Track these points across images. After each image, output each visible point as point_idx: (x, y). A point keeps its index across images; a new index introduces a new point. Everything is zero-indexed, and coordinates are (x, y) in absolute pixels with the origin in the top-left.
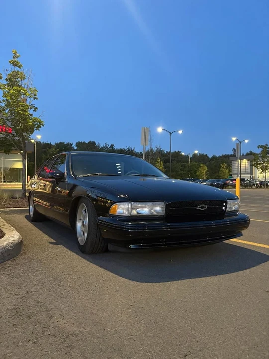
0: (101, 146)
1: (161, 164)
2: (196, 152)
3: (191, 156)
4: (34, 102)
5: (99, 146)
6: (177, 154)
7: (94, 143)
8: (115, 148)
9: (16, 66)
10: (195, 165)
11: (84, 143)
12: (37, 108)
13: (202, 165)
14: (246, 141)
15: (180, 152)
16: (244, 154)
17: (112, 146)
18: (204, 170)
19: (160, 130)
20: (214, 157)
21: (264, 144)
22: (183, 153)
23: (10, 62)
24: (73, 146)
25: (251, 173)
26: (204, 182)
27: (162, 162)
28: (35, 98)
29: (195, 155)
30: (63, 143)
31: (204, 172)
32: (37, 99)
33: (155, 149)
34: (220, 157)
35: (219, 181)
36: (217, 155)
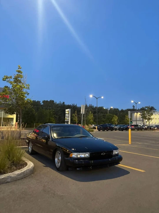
0: (58, 103)
1: (91, 115)
2: (112, 107)
3: (109, 109)
4: (28, 91)
5: (56, 103)
6: (101, 108)
7: (53, 101)
8: (65, 104)
9: (19, 72)
10: (111, 115)
11: (47, 101)
12: (29, 94)
13: (115, 116)
14: (139, 103)
15: (103, 107)
16: (139, 109)
17: (64, 103)
18: (116, 119)
19: (91, 96)
20: (122, 111)
21: (148, 106)
22: (104, 108)
23: (17, 71)
24: (41, 103)
25: (143, 121)
26: (116, 126)
27: (92, 114)
28: (28, 89)
29: (111, 109)
30: (35, 101)
31: (116, 120)
32: (29, 89)
33: (88, 105)
34: (125, 110)
35: (124, 126)
36: (124, 109)
